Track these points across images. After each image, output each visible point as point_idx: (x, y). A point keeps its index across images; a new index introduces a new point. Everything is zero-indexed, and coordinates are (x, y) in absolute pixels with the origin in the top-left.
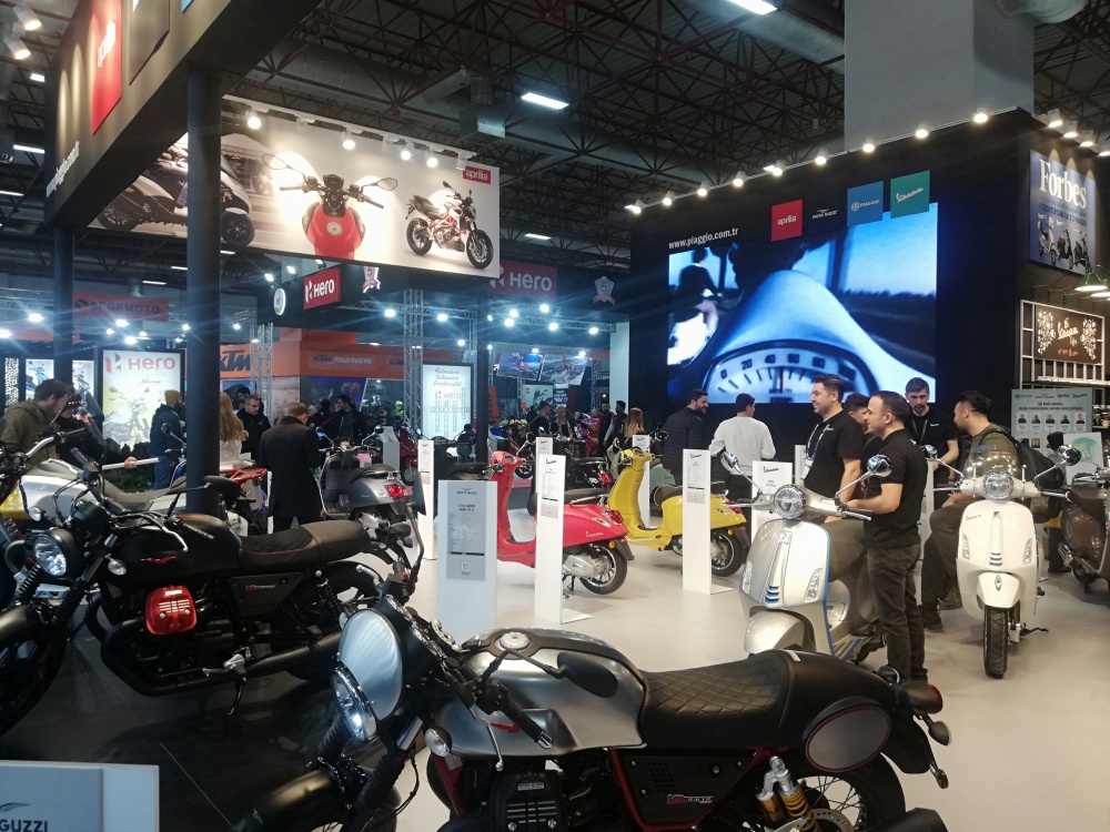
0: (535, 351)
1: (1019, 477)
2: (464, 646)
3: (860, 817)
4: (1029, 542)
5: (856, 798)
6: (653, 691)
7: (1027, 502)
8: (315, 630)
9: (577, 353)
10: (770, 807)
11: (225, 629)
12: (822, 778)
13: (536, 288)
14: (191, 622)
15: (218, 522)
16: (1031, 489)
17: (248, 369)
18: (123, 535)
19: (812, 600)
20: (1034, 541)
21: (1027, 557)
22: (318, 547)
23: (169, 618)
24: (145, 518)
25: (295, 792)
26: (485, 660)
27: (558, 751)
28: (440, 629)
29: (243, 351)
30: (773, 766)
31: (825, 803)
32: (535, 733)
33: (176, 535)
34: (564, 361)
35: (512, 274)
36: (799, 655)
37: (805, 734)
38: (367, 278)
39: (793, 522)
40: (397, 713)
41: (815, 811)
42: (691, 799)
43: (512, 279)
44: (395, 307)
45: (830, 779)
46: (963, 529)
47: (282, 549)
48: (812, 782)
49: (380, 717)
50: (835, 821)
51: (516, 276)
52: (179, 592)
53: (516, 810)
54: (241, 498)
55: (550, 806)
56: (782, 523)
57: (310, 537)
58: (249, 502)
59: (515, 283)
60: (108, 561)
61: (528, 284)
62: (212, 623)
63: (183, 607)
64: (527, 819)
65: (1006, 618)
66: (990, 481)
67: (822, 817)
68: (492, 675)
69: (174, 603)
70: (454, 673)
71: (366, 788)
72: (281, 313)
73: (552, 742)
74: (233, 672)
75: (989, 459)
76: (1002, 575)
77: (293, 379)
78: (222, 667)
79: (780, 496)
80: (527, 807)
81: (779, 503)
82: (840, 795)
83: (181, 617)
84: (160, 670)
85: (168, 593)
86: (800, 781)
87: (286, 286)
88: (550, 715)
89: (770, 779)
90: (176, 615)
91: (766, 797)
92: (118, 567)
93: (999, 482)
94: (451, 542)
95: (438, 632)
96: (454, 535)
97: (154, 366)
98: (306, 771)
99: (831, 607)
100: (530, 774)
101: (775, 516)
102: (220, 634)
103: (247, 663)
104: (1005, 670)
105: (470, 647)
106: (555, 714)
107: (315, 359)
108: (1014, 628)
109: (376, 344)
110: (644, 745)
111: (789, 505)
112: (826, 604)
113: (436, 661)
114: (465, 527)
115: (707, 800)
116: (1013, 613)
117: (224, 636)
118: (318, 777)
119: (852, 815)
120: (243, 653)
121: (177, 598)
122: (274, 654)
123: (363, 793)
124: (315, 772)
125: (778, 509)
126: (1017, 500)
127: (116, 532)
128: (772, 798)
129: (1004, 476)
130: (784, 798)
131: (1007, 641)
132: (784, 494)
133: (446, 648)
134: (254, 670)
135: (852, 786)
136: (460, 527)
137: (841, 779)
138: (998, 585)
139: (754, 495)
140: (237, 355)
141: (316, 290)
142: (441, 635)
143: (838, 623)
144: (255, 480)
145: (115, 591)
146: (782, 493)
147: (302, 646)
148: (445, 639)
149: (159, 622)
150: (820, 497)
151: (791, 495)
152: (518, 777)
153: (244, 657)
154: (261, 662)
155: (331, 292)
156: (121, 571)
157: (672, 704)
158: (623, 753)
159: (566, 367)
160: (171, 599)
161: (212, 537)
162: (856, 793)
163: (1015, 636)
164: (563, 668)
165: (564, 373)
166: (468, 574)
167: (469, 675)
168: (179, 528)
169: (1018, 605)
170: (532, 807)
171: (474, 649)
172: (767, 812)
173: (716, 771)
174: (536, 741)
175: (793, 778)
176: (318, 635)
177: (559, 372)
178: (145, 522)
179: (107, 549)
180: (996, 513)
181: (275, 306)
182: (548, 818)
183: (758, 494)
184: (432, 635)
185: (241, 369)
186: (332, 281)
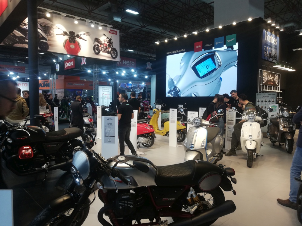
0: (130, 82)
1: (257, 115)
2: (108, 160)
3: (213, 203)
4: (259, 132)
5: (212, 198)
6: (159, 171)
7: (259, 122)
8: (67, 157)
9: (142, 83)
10: (190, 201)
11: (42, 157)
12: (204, 193)
13: (130, 65)
14: (32, 156)
15: (39, 128)
16: (260, 118)
17: (49, 87)
18: (11, 132)
19: (202, 148)
20: (260, 132)
21: (258, 136)
22: (68, 135)
23: (25, 155)
24: (18, 127)
25: (61, 200)
26: (113, 164)
27: (133, 187)
28: (101, 155)
30: (191, 190)
31: (204, 199)
32: (127, 183)
33: (27, 131)
34: (138, 85)
35: (123, 61)
36: (198, 161)
37: (199, 182)
38: (82, 61)
39: (197, 127)
40: (89, 178)
41: (202, 202)
42: (169, 199)
43: (123, 62)
44: (90, 70)
45: (206, 193)
46: (242, 129)
47: (57, 135)
48: (201, 194)
49: (84, 179)
50: (207, 204)
51: (124, 61)
52: (28, 147)
53: (122, 203)
54: (46, 122)
55: (131, 202)
56: (195, 127)
57: (66, 132)
58: (49, 123)
59: (124, 63)
60: (7, 139)
61: (128, 63)
62: (38, 156)
63: (30, 151)
64: (125, 205)
65: (253, 152)
66: (249, 116)
67: (203, 203)
68: (115, 167)
69: (27, 150)
70: (105, 167)
71: (80, 198)
72: (58, 71)
73: (131, 185)
74: (44, 169)
75: (249, 111)
76: (252, 141)
77: (62, 89)
78: (41, 168)
79: (195, 120)
80: (125, 202)
81: (194, 122)
82: (208, 197)
83: (29, 154)
84: (23, 169)
85: (25, 148)
86: (198, 194)
87: (59, 63)
88: (131, 178)
89: (190, 193)
90: (27, 154)
91: (189, 198)
92: (10, 141)
93: (252, 117)
94: (105, 133)
95: (100, 156)
96: (106, 131)
97: (21, 85)
98: (64, 194)
99: (208, 150)
100: (126, 194)
101: (193, 126)
102: (40, 159)
103: (48, 167)
104: (252, 165)
105: (109, 160)
106: (133, 178)
107: (68, 84)
108: (254, 155)
109: (85, 80)
110: (157, 185)
111: (197, 123)
112: (206, 149)
113: (100, 164)
114: (109, 129)
115: (173, 199)
116: (254, 151)
117: (41, 159)
118: (67, 196)
119: (211, 202)
120: (47, 164)
121: (27, 149)
122: (56, 164)
123: (80, 200)
124: (66, 195)
125: (194, 124)
126: (256, 121)
127: (9, 131)
128: (190, 198)
129: (253, 115)
130: (193, 198)
131: (252, 158)
132: (196, 120)
133: (102, 160)
134: (50, 169)
135: (211, 195)
136: (108, 129)
137: (209, 193)
138: (251, 143)
139: (188, 120)
140: (46, 83)
141: (68, 65)
142: (101, 157)
143: (210, 154)
144: (50, 117)
145: (9, 147)
146: (195, 119)
147: (64, 162)
148: (102, 158)
149: (22, 156)
150: (205, 120)
151: (197, 120)
152: (122, 194)
153: (47, 165)
154: (52, 166)
155: (72, 65)
156: (11, 142)
157: (164, 174)
158: (151, 188)
159: (139, 87)
160: (26, 149)
161: (37, 132)
162: (213, 197)
163: (255, 157)
164: (134, 165)
165: (138, 89)
166: (110, 142)
167: (109, 167)
168: (28, 129)
169: (256, 149)
170: (126, 202)
171: (110, 161)
172: (189, 202)
173: (176, 192)
174: (127, 185)
175: (196, 193)
176: (68, 159)
177: (137, 88)
178: (17, 128)
179: (7, 135)
180: (251, 125)
181: (56, 69)
182: (131, 205)
183: (189, 120)
184: (99, 157)
185: (47, 87)
186: (72, 62)
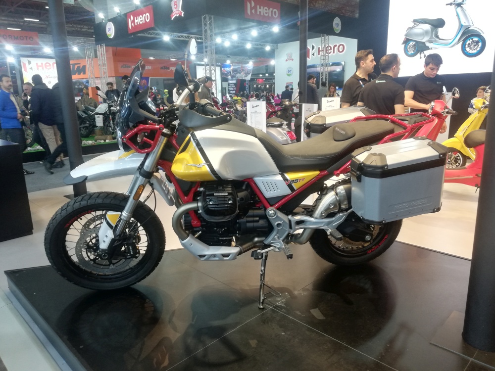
0: (228, 62)
9: (248, 63)
13: (270, 16)
29: (80, 64)
34: (242, 67)
35: (258, 6)
38: (174, 10)
51: (260, 8)
59: (260, 12)
61: (266, 13)
72: (112, 37)
97: (52, 67)
107: (122, 66)
109: (152, 58)
140: (76, 66)
141: (136, 21)
155: (148, 21)
159: (243, 70)
165: (242, 73)
177: (240, 73)
181: (108, 32)
185: (79, 74)
186: (148, 14)
